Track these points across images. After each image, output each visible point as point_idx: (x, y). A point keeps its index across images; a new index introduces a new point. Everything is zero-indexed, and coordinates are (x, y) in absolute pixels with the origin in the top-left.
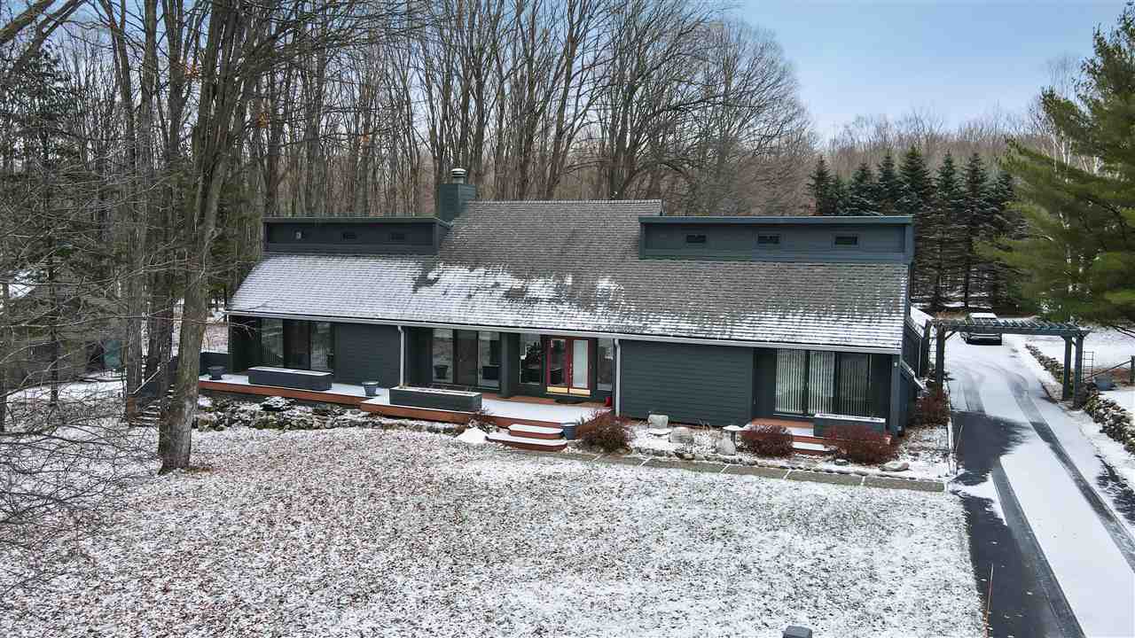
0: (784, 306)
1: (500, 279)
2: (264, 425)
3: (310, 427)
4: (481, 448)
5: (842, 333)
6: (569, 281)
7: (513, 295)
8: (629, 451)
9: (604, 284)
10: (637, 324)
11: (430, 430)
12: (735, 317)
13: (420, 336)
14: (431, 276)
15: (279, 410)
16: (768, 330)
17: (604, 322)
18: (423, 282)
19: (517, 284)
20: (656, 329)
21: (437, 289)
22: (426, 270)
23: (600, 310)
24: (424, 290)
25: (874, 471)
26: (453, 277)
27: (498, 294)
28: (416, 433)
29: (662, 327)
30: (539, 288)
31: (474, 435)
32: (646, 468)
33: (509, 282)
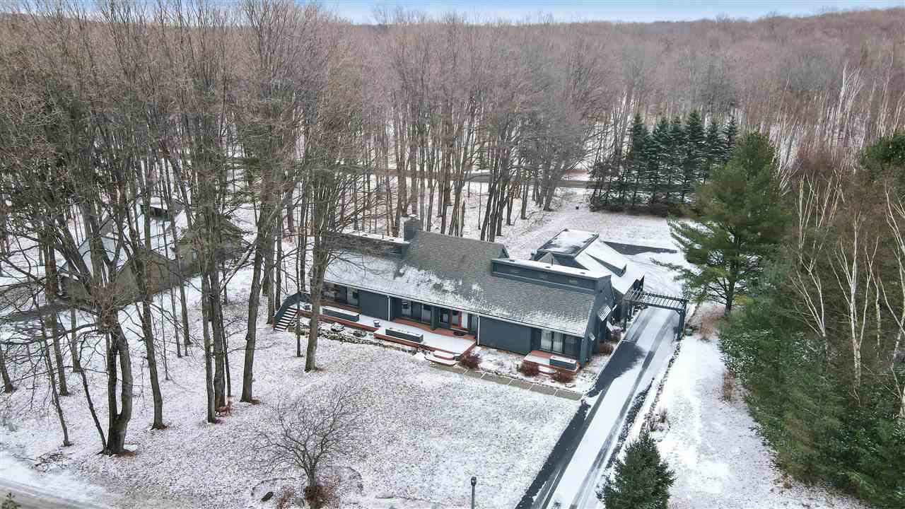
0: (546, 308)
1: (431, 277)
2: (334, 338)
3: (354, 342)
4: (423, 363)
5: (564, 326)
6: (461, 283)
7: (437, 287)
8: (478, 369)
9: (475, 287)
10: (486, 309)
11: (403, 350)
12: (526, 312)
13: (397, 302)
14: (401, 271)
15: (338, 331)
16: (536, 320)
17: (473, 307)
18: (398, 274)
19: (439, 281)
20: (494, 313)
21: (404, 279)
22: (400, 267)
23: (472, 300)
24: (398, 279)
25: (562, 387)
26: (411, 273)
27: (431, 285)
28: (397, 351)
29: (497, 313)
30: (448, 286)
31: (420, 356)
32: (482, 380)
33: (435, 280)
